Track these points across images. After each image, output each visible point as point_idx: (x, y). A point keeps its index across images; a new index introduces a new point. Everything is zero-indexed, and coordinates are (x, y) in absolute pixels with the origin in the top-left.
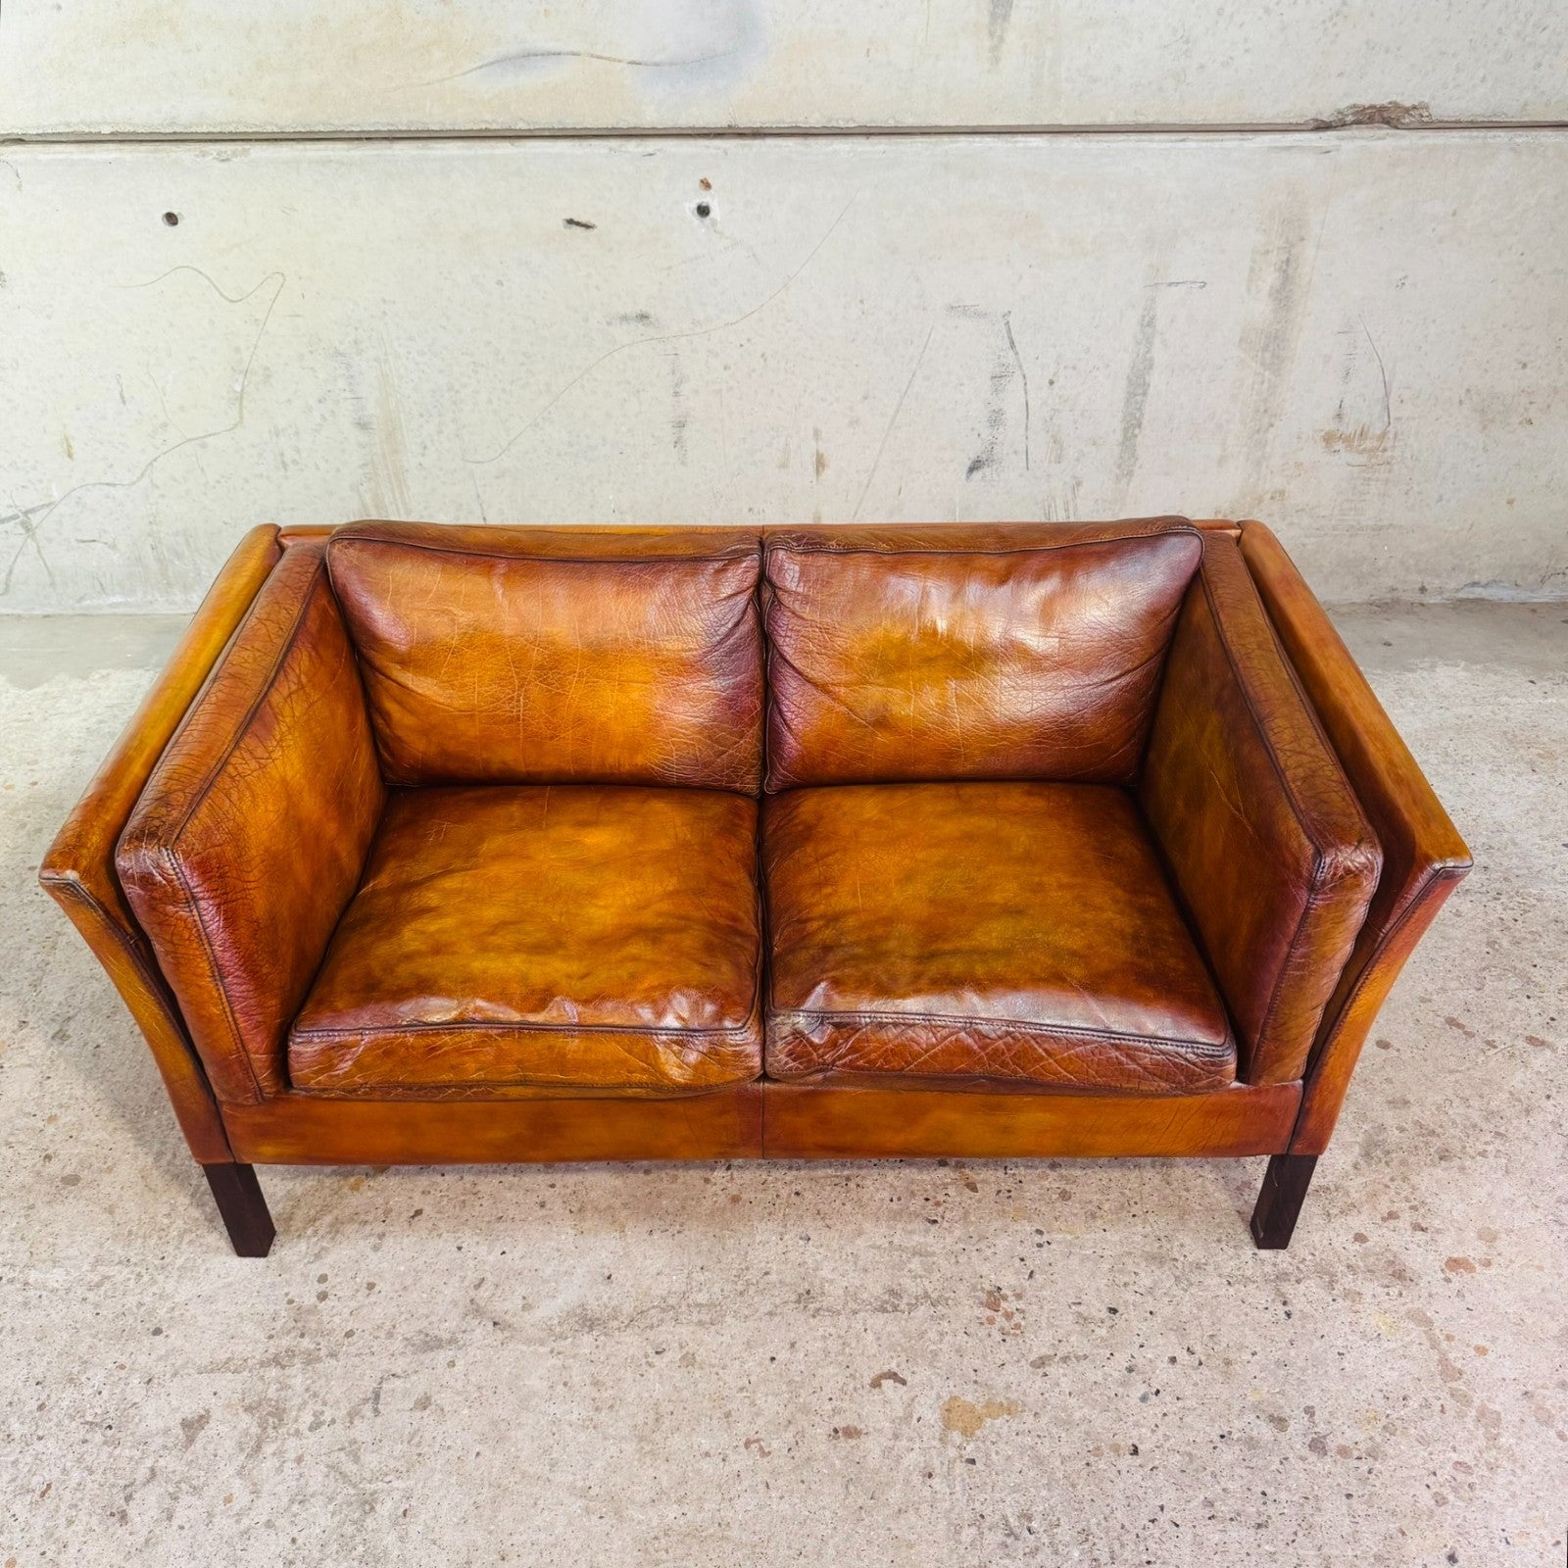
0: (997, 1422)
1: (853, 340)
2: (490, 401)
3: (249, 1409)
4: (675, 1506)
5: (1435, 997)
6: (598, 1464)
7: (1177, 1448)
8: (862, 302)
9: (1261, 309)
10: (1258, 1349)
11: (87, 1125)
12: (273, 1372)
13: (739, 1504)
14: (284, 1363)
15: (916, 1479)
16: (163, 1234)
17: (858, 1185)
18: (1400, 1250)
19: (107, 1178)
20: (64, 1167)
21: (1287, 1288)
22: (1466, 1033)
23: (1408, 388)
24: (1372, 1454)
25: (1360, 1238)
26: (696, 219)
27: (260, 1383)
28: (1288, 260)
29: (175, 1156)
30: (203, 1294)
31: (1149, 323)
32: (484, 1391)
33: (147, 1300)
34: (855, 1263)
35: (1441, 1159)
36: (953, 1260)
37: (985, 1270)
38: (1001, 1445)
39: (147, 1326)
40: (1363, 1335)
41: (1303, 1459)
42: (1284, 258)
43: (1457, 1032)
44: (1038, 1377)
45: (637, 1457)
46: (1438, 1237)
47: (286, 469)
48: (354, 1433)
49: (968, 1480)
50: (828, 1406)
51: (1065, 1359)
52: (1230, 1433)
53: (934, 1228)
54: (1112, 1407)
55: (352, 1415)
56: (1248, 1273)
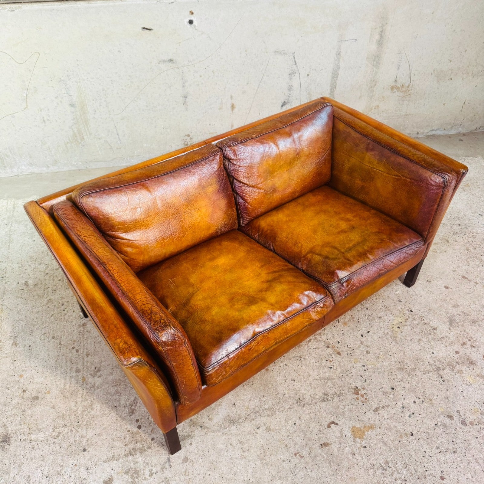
0: (369, 432)
1: (243, 64)
2: (118, 93)
3: (126, 473)
4: (279, 481)
5: (457, 270)
6: (250, 471)
7: (424, 431)
8: (246, 51)
9: (374, 47)
10: (438, 394)
11: (35, 377)
12: (130, 458)
13: (299, 476)
14: (133, 454)
15: (350, 456)
16: (76, 413)
17: (304, 359)
18: (469, 354)
19: (49, 396)
20: (31, 394)
21: (441, 372)
22: (469, 280)
23: (417, 70)
24: (480, 423)
25: (457, 352)
26: (189, 25)
27: (127, 463)
28: (382, 31)
29: (71, 383)
30: (97, 433)
31: (339, 54)
32: (205, 452)
33: (77, 439)
34: (311, 386)
35: (473, 323)
36: (340, 380)
37: (351, 381)
38: (372, 440)
39: (80, 448)
40: (467, 385)
41: (461, 428)
42: (381, 30)
43: (466, 280)
44: (377, 415)
45: (262, 466)
46: (479, 349)
47: (45, 123)
48: (165, 475)
49: (366, 454)
50: (317, 437)
51: (383, 407)
52: (438, 423)
53: (332, 370)
54: (401, 421)
55: (163, 468)
56: (428, 369)
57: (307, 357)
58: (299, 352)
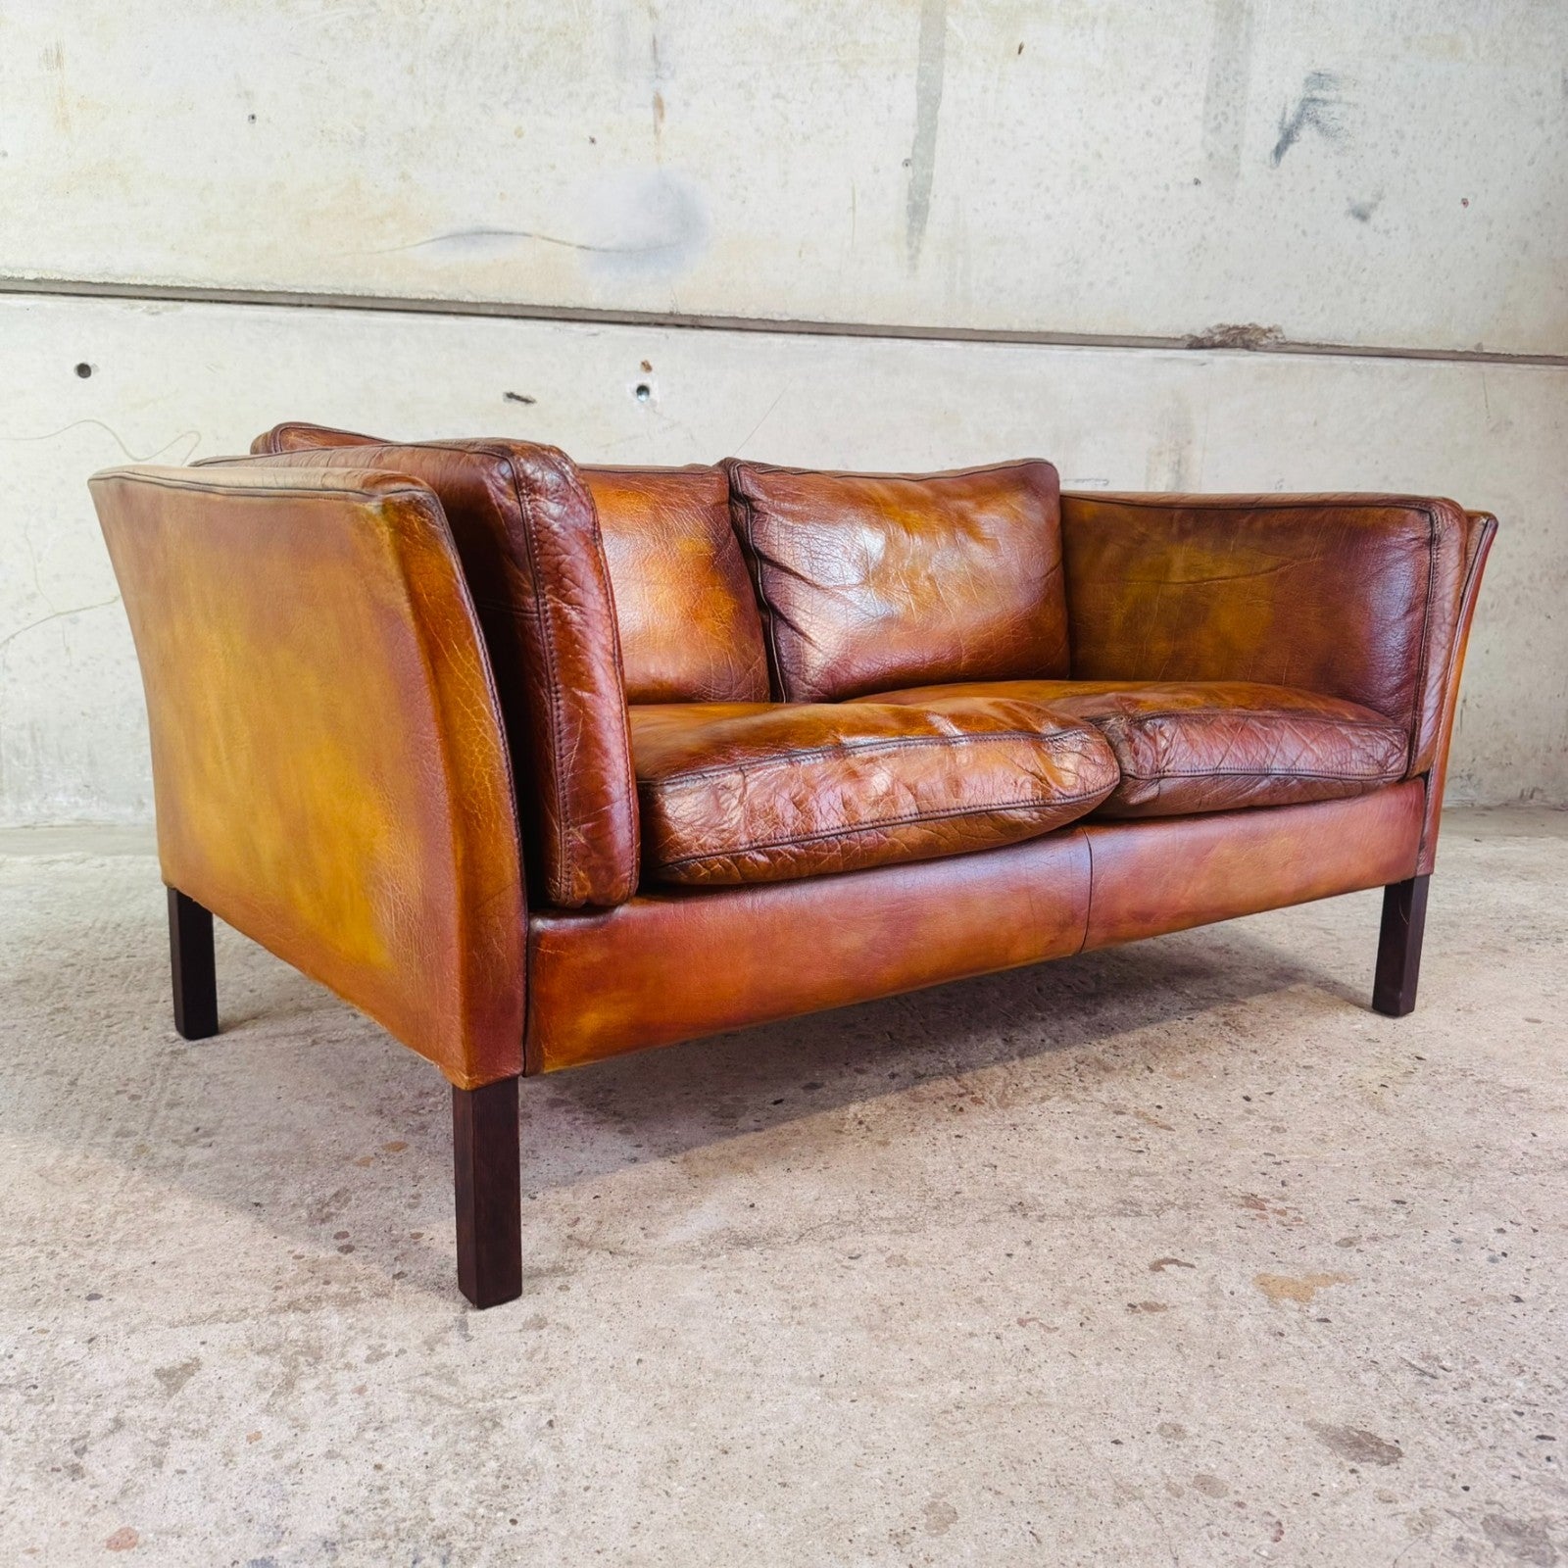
0: (1333, 1288)
3: (263, 1352)
4: (956, 1382)
6: (824, 1354)
12: (292, 1317)
13: (1044, 1373)
14: (307, 1308)
15: (1265, 1338)
16: (84, 1217)
17: (1030, 1129)
26: (636, 399)
27: (274, 1328)
28: (1179, 462)
29: (86, 1157)
30: (160, 1261)
32: (623, 1307)
33: (72, 1271)
34: (1065, 1182)
36: (1183, 1178)
37: (1226, 1183)
38: (1352, 1306)
39: (76, 1293)
42: (1176, 459)
44: (1354, 1253)
48: (439, 1359)
49: (1332, 1335)
50: (1108, 1288)
51: (1374, 1238)
53: (1142, 1156)
54: (1461, 1269)
55: (431, 1343)
56: (1530, 1166)
57: (1040, 1127)
58: (1008, 1116)
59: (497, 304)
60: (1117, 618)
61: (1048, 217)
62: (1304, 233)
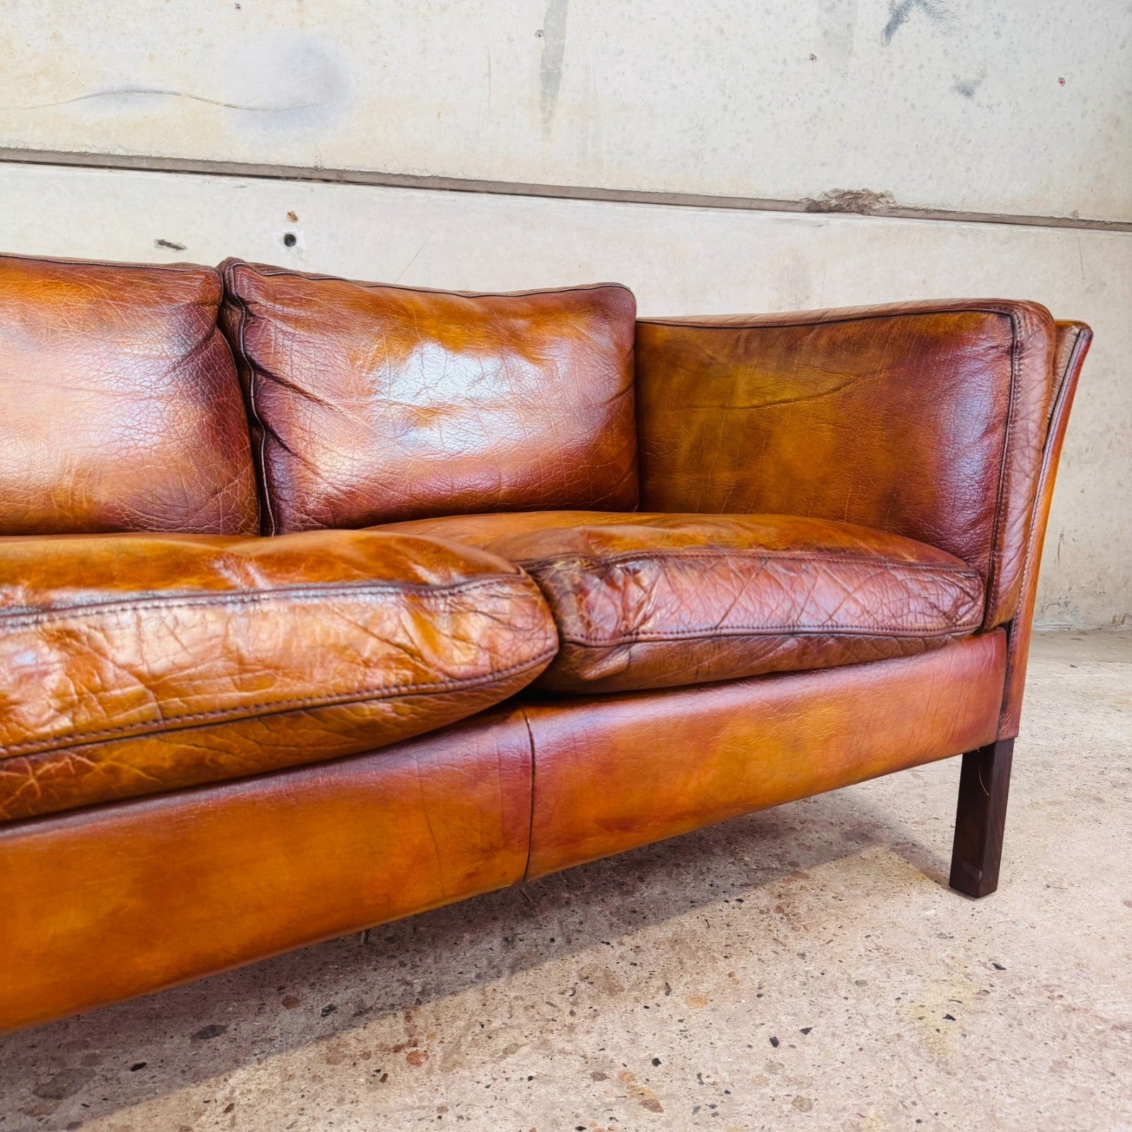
26: (282, 246)
57: (478, 1112)
58: (442, 1090)
59: (148, 158)
60: (685, 447)
61: (674, 87)
62: (913, 106)
